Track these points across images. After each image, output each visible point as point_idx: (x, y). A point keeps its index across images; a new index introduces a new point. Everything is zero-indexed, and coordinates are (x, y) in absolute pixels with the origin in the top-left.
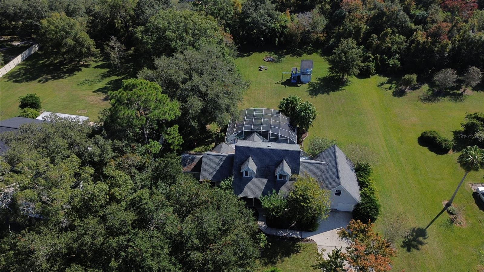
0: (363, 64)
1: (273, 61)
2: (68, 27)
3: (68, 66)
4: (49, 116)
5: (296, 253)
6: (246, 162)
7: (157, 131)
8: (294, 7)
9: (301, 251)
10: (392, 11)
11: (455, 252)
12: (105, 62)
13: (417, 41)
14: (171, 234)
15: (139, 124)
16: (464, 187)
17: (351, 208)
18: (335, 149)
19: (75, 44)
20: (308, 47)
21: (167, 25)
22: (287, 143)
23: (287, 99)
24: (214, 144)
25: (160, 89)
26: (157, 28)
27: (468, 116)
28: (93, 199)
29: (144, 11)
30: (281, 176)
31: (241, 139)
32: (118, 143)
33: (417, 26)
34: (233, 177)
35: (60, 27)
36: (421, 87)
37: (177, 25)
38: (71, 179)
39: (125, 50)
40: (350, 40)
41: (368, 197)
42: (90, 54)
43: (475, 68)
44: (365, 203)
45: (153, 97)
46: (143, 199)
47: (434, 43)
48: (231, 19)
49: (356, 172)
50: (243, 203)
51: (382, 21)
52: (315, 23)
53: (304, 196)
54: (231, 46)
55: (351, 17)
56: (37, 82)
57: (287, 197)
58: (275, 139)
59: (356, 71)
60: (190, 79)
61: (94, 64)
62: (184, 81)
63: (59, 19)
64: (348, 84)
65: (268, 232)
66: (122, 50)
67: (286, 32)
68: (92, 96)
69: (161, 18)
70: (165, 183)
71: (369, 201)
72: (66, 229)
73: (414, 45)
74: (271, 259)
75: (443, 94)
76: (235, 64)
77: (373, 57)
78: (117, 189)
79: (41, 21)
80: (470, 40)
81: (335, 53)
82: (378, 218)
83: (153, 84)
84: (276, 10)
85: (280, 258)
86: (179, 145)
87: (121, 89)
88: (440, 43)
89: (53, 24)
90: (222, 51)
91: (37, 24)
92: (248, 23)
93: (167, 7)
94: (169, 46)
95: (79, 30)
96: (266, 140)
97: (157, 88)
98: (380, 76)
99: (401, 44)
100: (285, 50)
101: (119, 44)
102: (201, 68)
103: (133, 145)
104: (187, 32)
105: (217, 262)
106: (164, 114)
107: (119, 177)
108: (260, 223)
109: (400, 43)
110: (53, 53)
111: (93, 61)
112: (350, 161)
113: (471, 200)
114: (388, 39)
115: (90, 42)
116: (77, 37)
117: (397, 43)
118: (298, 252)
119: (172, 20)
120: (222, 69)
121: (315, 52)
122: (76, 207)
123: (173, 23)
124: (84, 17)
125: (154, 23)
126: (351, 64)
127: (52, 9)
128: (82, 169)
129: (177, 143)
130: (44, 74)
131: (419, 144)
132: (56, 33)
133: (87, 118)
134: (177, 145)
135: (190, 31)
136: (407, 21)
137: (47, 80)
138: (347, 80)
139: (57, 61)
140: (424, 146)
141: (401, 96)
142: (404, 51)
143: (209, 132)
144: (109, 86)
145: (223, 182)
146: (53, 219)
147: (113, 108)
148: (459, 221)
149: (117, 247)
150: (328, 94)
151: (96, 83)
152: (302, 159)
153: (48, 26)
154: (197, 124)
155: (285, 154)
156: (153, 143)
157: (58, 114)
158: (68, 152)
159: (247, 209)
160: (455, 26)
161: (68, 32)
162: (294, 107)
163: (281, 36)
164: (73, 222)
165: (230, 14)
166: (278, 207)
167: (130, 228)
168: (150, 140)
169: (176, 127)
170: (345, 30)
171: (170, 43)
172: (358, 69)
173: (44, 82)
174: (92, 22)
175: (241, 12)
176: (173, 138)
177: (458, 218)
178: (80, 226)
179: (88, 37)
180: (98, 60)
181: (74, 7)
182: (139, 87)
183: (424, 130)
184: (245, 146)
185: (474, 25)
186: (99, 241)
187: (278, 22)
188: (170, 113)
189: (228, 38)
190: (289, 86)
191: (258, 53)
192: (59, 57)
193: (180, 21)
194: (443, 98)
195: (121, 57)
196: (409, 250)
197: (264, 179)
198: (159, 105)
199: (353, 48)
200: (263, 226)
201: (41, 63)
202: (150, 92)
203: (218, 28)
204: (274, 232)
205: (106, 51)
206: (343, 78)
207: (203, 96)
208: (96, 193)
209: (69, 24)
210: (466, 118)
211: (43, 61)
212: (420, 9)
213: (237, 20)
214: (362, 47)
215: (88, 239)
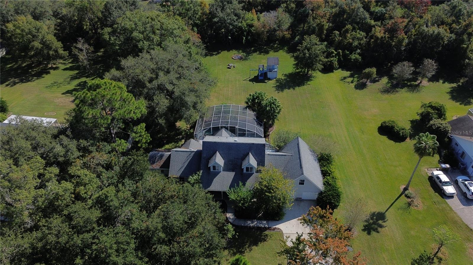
0: (326, 60)
1: (241, 58)
2: (34, 31)
3: (36, 69)
4: (15, 119)
5: (264, 242)
6: (214, 157)
7: (124, 129)
8: (260, 6)
9: (268, 240)
10: (352, 9)
11: (412, 232)
12: (74, 64)
13: (376, 36)
14: (138, 229)
15: (104, 123)
16: (420, 172)
17: (315, 196)
18: (298, 140)
19: (42, 47)
20: (275, 44)
21: (133, 26)
22: (254, 137)
23: (253, 94)
24: (183, 141)
25: (124, 88)
26: (125, 29)
27: (423, 105)
28: (58, 199)
29: (112, 13)
30: (247, 169)
31: (210, 135)
32: (83, 143)
33: (375, 22)
34: (201, 171)
35: (27, 31)
36: (381, 80)
37: (144, 26)
38: (34, 180)
39: (93, 52)
40: (313, 37)
41: (330, 185)
42: (57, 56)
43: (429, 60)
44: (328, 191)
45: (117, 96)
46: (109, 197)
47: (391, 38)
48: (199, 19)
49: (319, 162)
50: (210, 196)
51: (343, 18)
52: (280, 21)
53: (269, 186)
54: (198, 45)
55: (314, 15)
56: (5, 86)
57: (253, 188)
58: (242, 134)
59: (320, 66)
60: (157, 78)
61: (62, 67)
62: (151, 81)
63: (25, 23)
64: (313, 79)
65: (236, 223)
66: (90, 51)
67: (253, 31)
68: (61, 98)
69: (128, 20)
70: (131, 180)
71: (331, 189)
72: (31, 230)
73: (373, 40)
74: (239, 249)
75: (401, 86)
76: (203, 62)
77: (336, 53)
78: (82, 188)
79: (7, 25)
80: (424, 34)
81: (299, 50)
82: (341, 204)
83: (118, 84)
84: (242, 10)
85: (248, 248)
86: (147, 143)
87: (85, 90)
88: (397, 37)
89: (19, 28)
90: (189, 50)
91: (3, 28)
92: (216, 23)
93: (135, 9)
94: (137, 46)
95: (46, 33)
96: (234, 135)
97: (121, 87)
98: (342, 70)
99: (362, 39)
100: (253, 49)
101: (87, 46)
102: (167, 67)
103: (99, 144)
104: (154, 33)
105: (184, 255)
106: (130, 113)
107: (84, 176)
108: (228, 215)
109: (360, 39)
110: (20, 57)
111: (61, 63)
112: (313, 151)
113: (426, 184)
114: (349, 35)
115: (58, 45)
116: (44, 40)
117: (358, 38)
118: (265, 241)
119: (139, 21)
120: (188, 67)
121: (281, 50)
122: (41, 208)
123: (140, 24)
124: (52, 20)
125: (121, 24)
126: (315, 60)
127: (18, 13)
128: (46, 170)
129: (145, 140)
130: (12, 78)
131: (379, 133)
132: (23, 36)
133: (55, 120)
134: (145, 143)
135: (157, 31)
136: (366, 18)
137: (15, 84)
138: (312, 75)
139: (25, 64)
140: (384, 135)
141: (363, 89)
142: (364, 46)
143: (179, 129)
144: (78, 87)
145: (191, 177)
146: (16, 220)
147: (77, 108)
148: (416, 204)
149: (81, 244)
150: (294, 89)
151: (65, 85)
152: (268, 152)
153: (14, 30)
154: (164, 121)
155: (251, 147)
156: (120, 141)
157: (24, 117)
158: (32, 153)
159: (214, 201)
160: (410, 21)
161: (35, 35)
162: (260, 102)
163: (248, 34)
164: (38, 222)
165: (197, 14)
166: (244, 199)
167: (95, 225)
168: (116, 139)
169: (143, 125)
170: (309, 27)
171: (137, 43)
172: (321, 65)
173: (12, 86)
174: (59, 25)
175: (208, 12)
176: (140, 136)
177: (415, 201)
178: (44, 226)
179: (55, 40)
180: (67, 62)
181: (40, 11)
182: (103, 87)
183: (383, 120)
184: (212, 141)
185: (428, 20)
186: (63, 239)
187: (245, 21)
188: (135, 112)
189: (195, 38)
190: (256, 82)
191: (226, 51)
192: (27, 61)
193: (147, 22)
194: (401, 90)
195: (89, 59)
196: (369, 233)
197: (231, 172)
198: (124, 104)
199: (316, 44)
200: (232, 217)
201: (9, 67)
202: (114, 92)
203: (186, 28)
204: (242, 223)
205: (74, 53)
206: (307, 74)
207: (170, 94)
208: (61, 192)
209: (35, 28)
210: (422, 107)
211: (11, 65)
212: (380, 6)
213: (205, 20)
214: (326, 43)
215: (52, 239)
